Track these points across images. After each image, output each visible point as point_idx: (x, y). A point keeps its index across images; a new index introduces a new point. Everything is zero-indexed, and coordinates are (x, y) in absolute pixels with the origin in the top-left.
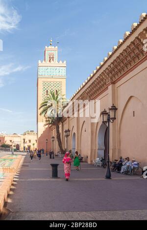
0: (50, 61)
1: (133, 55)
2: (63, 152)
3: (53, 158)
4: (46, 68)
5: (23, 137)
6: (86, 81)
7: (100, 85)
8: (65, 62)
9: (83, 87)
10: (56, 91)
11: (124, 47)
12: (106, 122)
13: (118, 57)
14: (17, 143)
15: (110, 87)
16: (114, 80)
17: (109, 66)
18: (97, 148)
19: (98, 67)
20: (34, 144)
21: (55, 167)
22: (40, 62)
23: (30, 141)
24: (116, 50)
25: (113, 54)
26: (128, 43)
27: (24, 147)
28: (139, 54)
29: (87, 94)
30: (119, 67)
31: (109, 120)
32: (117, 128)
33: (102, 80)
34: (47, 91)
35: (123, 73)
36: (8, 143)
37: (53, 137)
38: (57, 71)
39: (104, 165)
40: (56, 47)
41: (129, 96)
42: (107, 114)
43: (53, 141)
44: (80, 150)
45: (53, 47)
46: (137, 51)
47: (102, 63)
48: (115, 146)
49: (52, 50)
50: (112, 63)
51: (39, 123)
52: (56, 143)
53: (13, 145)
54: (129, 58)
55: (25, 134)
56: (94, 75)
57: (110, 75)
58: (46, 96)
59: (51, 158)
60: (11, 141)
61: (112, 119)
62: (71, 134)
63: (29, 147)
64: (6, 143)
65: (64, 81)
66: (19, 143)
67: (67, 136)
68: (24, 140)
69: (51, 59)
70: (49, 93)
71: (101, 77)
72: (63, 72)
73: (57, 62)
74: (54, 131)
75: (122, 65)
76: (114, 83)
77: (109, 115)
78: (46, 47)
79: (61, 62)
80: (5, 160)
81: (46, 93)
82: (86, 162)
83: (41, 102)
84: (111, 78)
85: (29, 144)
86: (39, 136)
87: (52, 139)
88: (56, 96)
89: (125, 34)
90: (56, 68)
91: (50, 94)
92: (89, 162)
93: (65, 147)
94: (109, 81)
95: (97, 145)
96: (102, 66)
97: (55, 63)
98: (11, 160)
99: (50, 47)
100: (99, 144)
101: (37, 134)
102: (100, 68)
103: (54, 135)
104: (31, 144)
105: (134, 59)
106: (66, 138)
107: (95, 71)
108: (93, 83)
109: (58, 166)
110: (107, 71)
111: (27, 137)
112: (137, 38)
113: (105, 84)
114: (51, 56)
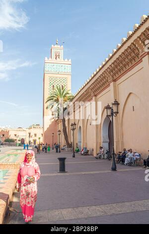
0: (56, 58)
1: (130, 57)
2: (70, 145)
3: (60, 152)
4: (53, 64)
5: (28, 131)
6: (90, 78)
7: (103, 81)
8: (70, 60)
9: (88, 83)
10: (62, 86)
11: (122, 50)
12: (109, 116)
13: (118, 59)
14: (22, 137)
15: (112, 84)
16: (115, 78)
17: (111, 66)
18: (102, 141)
19: (101, 66)
20: (39, 138)
21: (62, 160)
22: (46, 59)
23: (35, 135)
24: (116, 52)
25: (113, 56)
26: (125, 47)
27: (30, 142)
28: (135, 57)
29: (91, 90)
30: (119, 67)
31: (112, 114)
32: (120, 122)
33: (105, 77)
34: (53, 86)
35: (122, 72)
36: (12, 137)
37: (60, 131)
38: (63, 68)
39: (109, 158)
40: (62, 47)
41: (129, 93)
42: (110, 108)
43: (59, 134)
44: (86, 143)
45: (59, 46)
46: (133, 55)
47: (104, 63)
48: (119, 139)
49: (57, 49)
50: (113, 63)
51: (45, 117)
52: (62, 136)
53: (18, 139)
54: (127, 60)
55: (30, 128)
56: (97, 73)
58: (52, 90)
59: (57, 152)
60: (15, 135)
61: (115, 113)
62: (77, 127)
63: (35, 141)
64: (10, 138)
65: (70, 77)
66: (24, 137)
67: (73, 129)
68: (30, 134)
69: (57, 56)
70: (55, 88)
71: (104, 75)
72: (69, 69)
73: (62, 60)
74: (60, 124)
75: (121, 65)
76: (115, 81)
77: (112, 110)
78: (53, 46)
79: (66, 60)
80: (9, 155)
81: (52, 88)
82: (92, 155)
83: (47, 96)
84: (113, 77)
85: (35, 138)
86: (45, 129)
87: (58, 133)
88: (62, 91)
89: (123, 40)
90: (62, 65)
91: (57, 89)
92: (95, 155)
93: (71, 140)
94: (110, 79)
95: (102, 138)
96: (104, 65)
97: (61, 60)
98: (16, 155)
99: (56, 46)
100: (103, 137)
101: (43, 128)
102: (103, 67)
103: (60, 129)
104: (37, 138)
105: (131, 61)
106: (72, 132)
107: (98, 70)
108: (97, 80)
109: (66, 160)
110: (109, 70)
111: (33, 131)
112: (133, 43)
113: (108, 81)
114: (57, 54)
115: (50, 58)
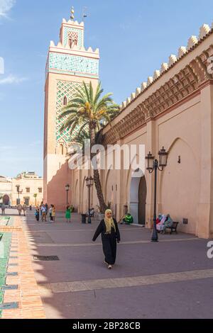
0: (70, 45)
4: (64, 56)
5: (16, 182)
14: (5, 193)
15: (150, 124)
16: (155, 115)
20: (35, 195)
23: (28, 190)
27: (18, 201)
31: (156, 167)
34: (65, 98)
38: (84, 64)
40: (82, 24)
45: (76, 23)
49: (73, 27)
51: (49, 155)
55: (19, 178)
57: (151, 109)
58: (63, 106)
61: (160, 165)
63: (27, 200)
68: (18, 187)
69: (72, 42)
72: (94, 67)
73: (83, 50)
76: (154, 119)
77: (156, 160)
78: (64, 21)
81: (63, 101)
84: (152, 113)
85: (27, 194)
90: (82, 58)
99: (70, 22)
104: (31, 195)
111: (24, 184)
113: (144, 118)
114: (73, 38)
115: (59, 44)
